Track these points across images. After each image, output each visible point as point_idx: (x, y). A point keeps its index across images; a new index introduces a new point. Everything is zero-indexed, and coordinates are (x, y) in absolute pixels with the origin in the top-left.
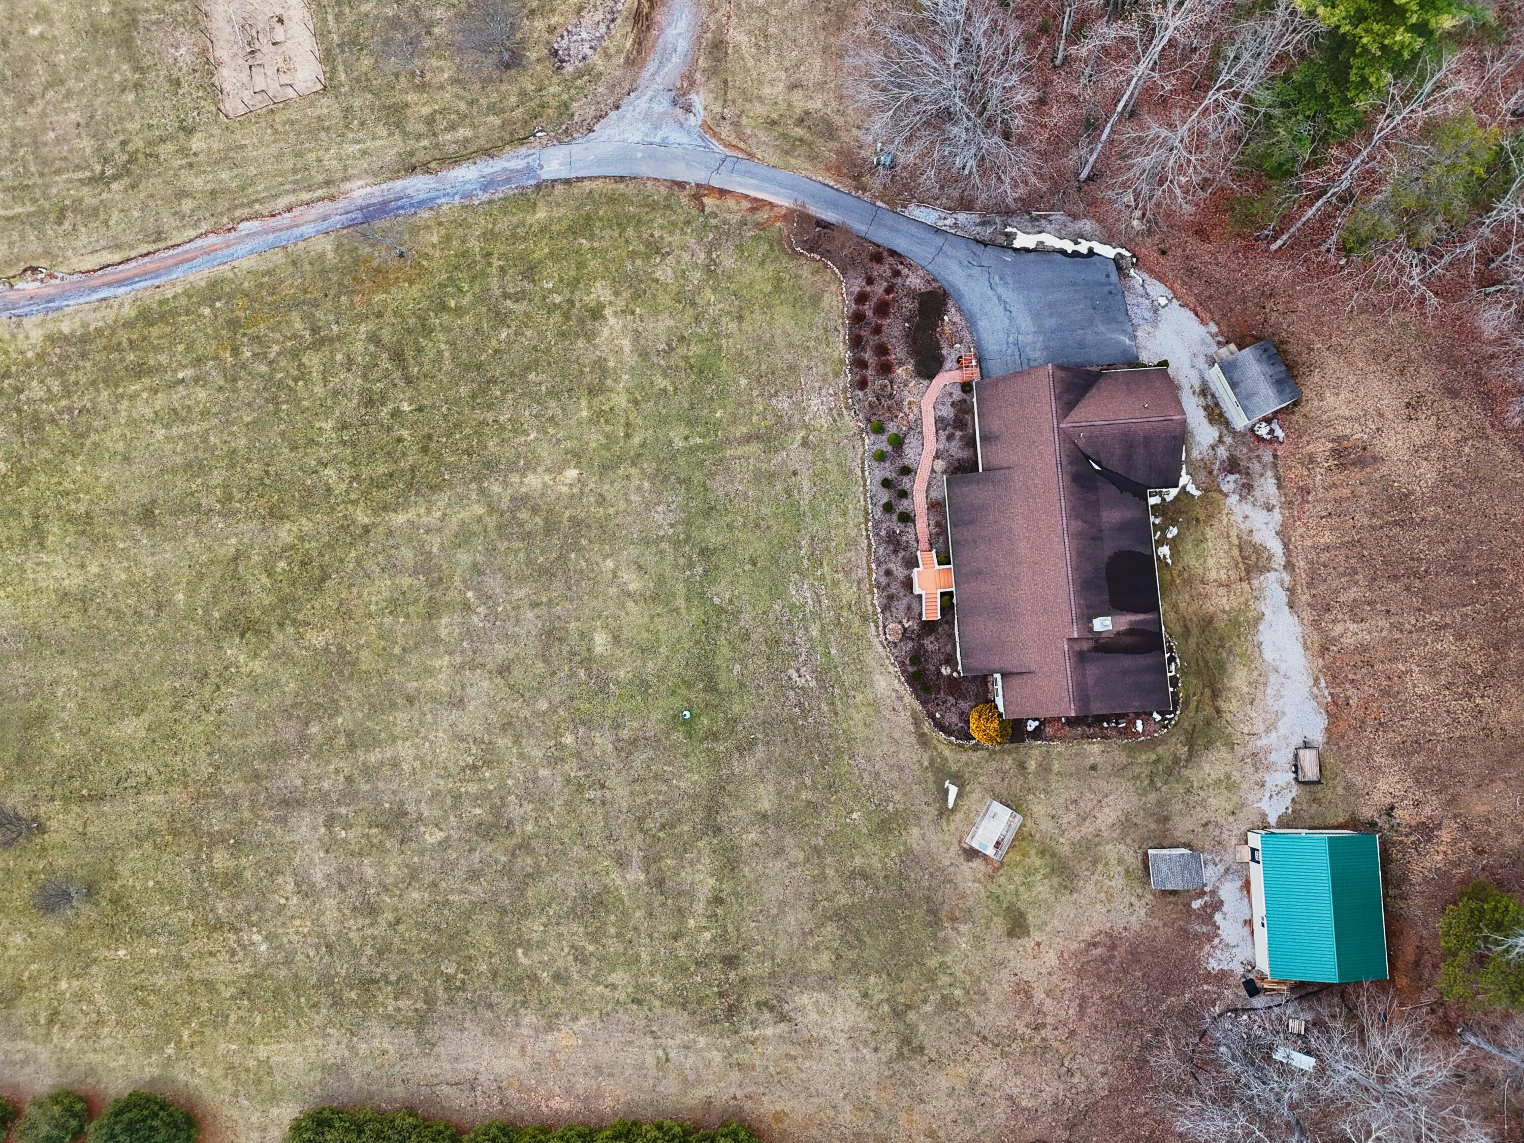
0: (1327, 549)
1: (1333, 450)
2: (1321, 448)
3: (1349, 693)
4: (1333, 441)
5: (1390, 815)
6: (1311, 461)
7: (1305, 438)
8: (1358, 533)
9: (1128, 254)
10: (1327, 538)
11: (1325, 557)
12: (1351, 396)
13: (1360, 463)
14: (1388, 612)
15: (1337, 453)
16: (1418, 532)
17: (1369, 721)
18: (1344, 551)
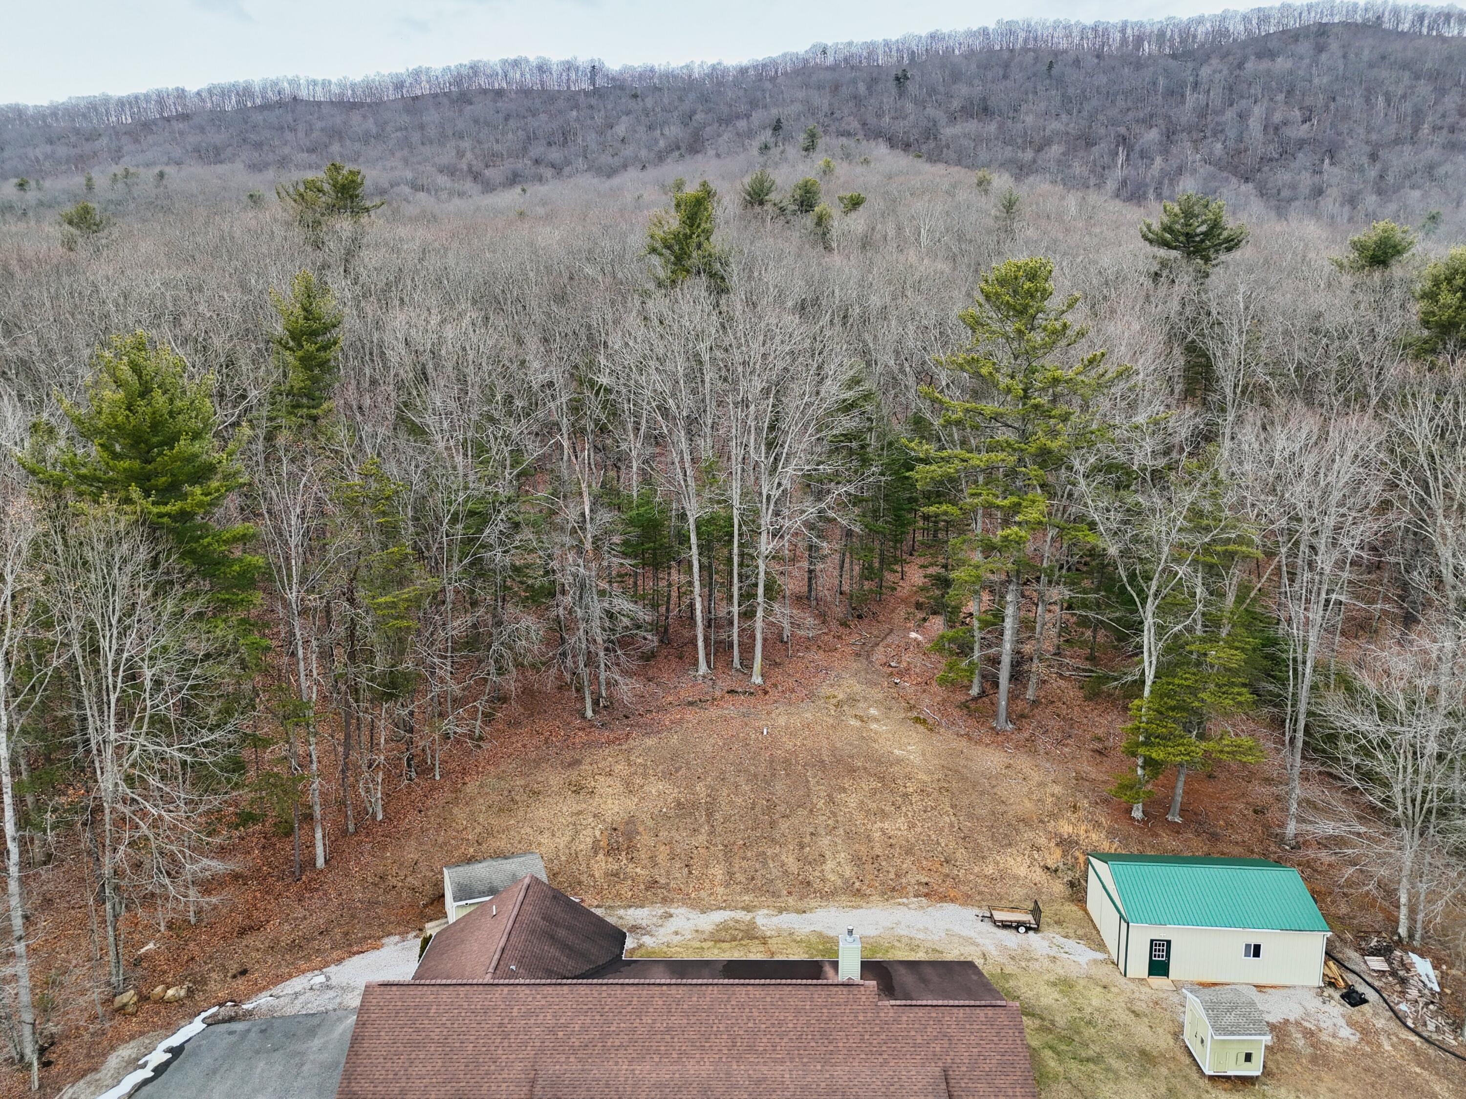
0: (731, 874)
1: (608, 854)
2: (601, 865)
3: (913, 881)
4: (596, 853)
5: (1056, 871)
6: (616, 875)
7: (584, 878)
8: (716, 845)
9: (214, 1009)
10: (718, 871)
11: (740, 877)
12: (547, 834)
13: (630, 836)
14: (812, 834)
15: (612, 851)
16: (723, 801)
17: (946, 870)
18: (736, 861)
